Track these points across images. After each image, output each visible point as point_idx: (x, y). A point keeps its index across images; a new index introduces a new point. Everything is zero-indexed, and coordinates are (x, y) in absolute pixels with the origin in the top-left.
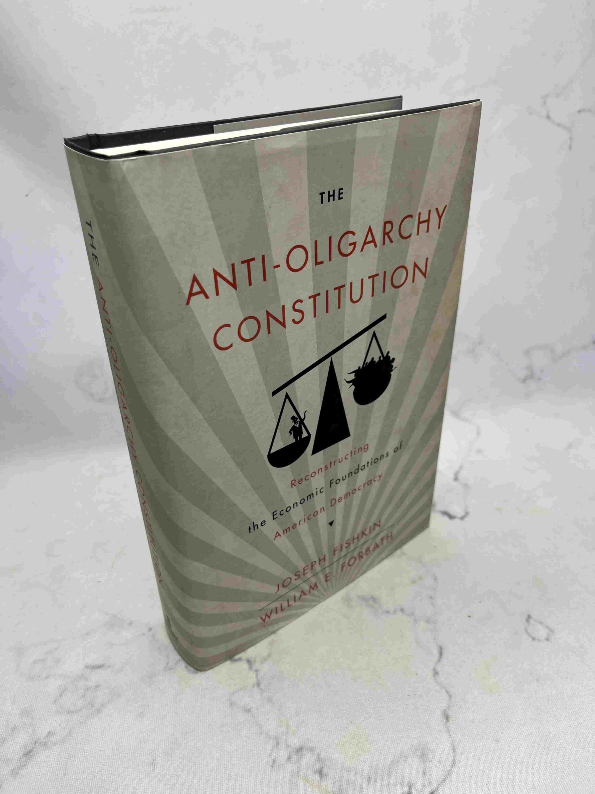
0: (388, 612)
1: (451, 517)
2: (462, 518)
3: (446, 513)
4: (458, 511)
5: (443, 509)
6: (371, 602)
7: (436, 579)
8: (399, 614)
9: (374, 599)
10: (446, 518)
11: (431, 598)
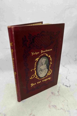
0: (59, 109)
1: (67, 87)
2: (69, 87)
3: (66, 86)
4: (68, 85)
5: (65, 85)
6: (55, 107)
7: (67, 101)
8: (61, 110)
9: (56, 106)
10: (66, 87)
11: (67, 105)
